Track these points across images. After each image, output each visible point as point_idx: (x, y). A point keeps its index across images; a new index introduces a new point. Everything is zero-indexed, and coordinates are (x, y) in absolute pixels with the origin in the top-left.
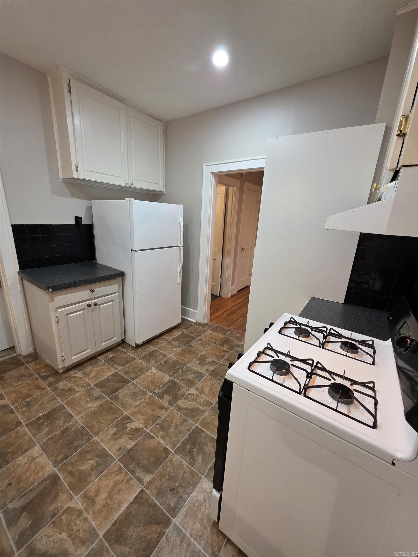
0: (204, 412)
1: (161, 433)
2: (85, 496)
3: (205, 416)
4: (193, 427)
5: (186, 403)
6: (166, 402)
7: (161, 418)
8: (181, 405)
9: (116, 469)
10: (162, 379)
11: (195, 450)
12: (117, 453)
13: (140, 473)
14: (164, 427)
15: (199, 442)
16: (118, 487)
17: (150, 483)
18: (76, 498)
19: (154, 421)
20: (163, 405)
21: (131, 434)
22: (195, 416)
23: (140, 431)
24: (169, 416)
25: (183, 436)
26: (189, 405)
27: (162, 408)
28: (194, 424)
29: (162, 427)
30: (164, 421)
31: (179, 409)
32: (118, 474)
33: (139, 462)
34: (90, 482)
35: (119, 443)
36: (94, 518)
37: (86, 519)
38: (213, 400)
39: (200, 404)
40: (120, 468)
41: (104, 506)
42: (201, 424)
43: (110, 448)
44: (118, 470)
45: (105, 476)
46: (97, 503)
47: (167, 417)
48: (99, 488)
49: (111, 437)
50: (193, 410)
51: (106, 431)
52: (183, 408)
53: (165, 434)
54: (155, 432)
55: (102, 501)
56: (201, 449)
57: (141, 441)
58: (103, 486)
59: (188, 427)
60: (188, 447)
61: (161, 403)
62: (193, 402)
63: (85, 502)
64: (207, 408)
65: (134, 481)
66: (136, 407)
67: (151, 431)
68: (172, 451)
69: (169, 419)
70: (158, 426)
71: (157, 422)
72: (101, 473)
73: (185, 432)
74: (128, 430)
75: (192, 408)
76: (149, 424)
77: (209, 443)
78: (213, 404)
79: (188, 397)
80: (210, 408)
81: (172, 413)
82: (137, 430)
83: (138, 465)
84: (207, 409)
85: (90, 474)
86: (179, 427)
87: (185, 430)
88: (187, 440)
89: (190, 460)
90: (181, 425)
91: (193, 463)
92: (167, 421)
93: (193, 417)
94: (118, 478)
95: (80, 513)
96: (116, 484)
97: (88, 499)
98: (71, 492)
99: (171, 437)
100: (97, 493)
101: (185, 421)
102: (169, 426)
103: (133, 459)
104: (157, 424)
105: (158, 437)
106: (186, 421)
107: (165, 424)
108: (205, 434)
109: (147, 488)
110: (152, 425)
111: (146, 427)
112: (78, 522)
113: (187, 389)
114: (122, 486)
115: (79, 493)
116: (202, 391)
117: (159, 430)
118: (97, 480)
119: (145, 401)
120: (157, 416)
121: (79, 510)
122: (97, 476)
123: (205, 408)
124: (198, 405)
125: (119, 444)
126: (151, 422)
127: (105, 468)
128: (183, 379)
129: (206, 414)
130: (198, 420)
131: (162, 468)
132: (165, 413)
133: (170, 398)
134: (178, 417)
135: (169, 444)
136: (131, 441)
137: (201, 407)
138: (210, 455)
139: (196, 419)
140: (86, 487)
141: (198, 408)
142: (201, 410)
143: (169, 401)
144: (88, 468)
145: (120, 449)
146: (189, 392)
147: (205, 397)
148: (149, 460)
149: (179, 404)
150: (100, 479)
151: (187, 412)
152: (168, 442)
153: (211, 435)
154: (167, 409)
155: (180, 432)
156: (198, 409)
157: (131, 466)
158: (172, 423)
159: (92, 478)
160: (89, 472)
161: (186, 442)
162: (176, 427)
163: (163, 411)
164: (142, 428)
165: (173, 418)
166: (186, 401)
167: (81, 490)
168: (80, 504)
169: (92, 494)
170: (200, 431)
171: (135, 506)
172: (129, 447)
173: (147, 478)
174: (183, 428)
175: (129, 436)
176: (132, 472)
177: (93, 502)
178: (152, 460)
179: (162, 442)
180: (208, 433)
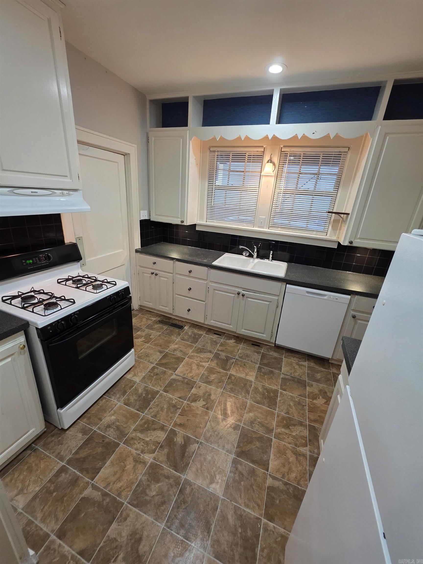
0: (134, 430)
1: (174, 402)
2: (203, 366)
3: (134, 425)
4: (146, 412)
5: (157, 436)
6: (179, 433)
7: (179, 415)
8: (162, 433)
9: (195, 378)
10: (198, 471)
11: (144, 395)
13: (179, 378)
14: (173, 407)
15: (141, 401)
18: (207, 365)
19: (184, 410)
20: (182, 429)
21: (198, 397)
22: (145, 423)
23: (192, 400)
24: (171, 418)
25: (155, 403)
26: (152, 434)
27: (181, 425)
28: (145, 414)
29: (174, 406)
30: (175, 413)
31: (162, 428)
32: (192, 376)
33: (182, 383)
36: (193, 361)
37: (196, 361)
38: (122, 449)
39: (139, 439)
40: (192, 378)
41: (191, 365)
42: (138, 416)
43: (206, 387)
45: (199, 374)
47: (173, 417)
48: (199, 370)
50: (148, 429)
52: (159, 429)
53: (171, 402)
54: (179, 402)
55: (193, 366)
56: (139, 397)
57: (187, 395)
58: (197, 371)
59: (151, 410)
60: (150, 396)
61: (184, 431)
62: (148, 439)
64: (131, 436)
65: (181, 375)
66: (207, 420)
67: (183, 402)
68: (161, 392)
69: (171, 415)
70: (179, 407)
71: (180, 411)
73: (154, 406)
74: (202, 399)
75: (149, 432)
76: (187, 407)
77: (132, 402)
78: (124, 443)
79: (155, 446)
80: (128, 435)
81: (169, 421)
82: (195, 401)
83: (182, 382)
84: (132, 433)
86: (160, 410)
87: (154, 408)
88: (151, 401)
89: (147, 389)
90: (158, 412)
91: (145, 388)
92: (171, 413)
93: (147, 422)
96: (190, 372)
97: (200, 366)
98: (212, 367)
99: (165, 400)
100: (198, 368)
101: (155, 416)
102: (168, 408)
103: (187, 384)
104: (180, 408)
105: (175, 399)
106: (153, 416)
107: (172, 409)
108: (135, 408)
109: (172, 373)
110: (184, 406)
111: (188, 404)
112: (199, 360)
113: (158, 459)
114: (187, 372)
116: (138, 461)
117: (177, 404)
118: (202, 372)
119: (202, 430)
120: (183, 416)
121: (202, 362)
122: (204, 373)
123: (134, 434)
124: (142, 437)
126: (186, 409)
128: (167, 480)
129: (133, 427)
130: (142, 419)
131: (166, 382)
132: (176, 421)
133: (176, 439)
134: (162, 418)
135: (165, 395)
136: (195, 393)
137: (139, 435)
138: (132, 394)
139: (144, 420)
140: (205, 369)
141: (142, 433)
142: (138, 432)
143: (176, 434)
145: (199, 387)
146: (154, 455)
147: (134, 451)
148: (176, 385)
149: (164, 433)
151: (153, 426)
152: (166, 397)
153: (130, 408)
154: (176, 425)
155: (158, 405)
156: (142, 431)
157: (187, 380)
158: (167, 412)
161: (152, 399)
162: (162, 409)
163: (179, 422)
164: (191, 403)
165: (167, 416)
166: (157, 439)
167: (207, 368)
170: (139, 409)
171: (175, 367)
172: (194, 389)
173: (174, 377)
174: (156, 410)
175: (198, 396)
176: (184, 378)
177: (197, 365)
178: (174, 385)
179: (171, 396)
180: (132, 409)
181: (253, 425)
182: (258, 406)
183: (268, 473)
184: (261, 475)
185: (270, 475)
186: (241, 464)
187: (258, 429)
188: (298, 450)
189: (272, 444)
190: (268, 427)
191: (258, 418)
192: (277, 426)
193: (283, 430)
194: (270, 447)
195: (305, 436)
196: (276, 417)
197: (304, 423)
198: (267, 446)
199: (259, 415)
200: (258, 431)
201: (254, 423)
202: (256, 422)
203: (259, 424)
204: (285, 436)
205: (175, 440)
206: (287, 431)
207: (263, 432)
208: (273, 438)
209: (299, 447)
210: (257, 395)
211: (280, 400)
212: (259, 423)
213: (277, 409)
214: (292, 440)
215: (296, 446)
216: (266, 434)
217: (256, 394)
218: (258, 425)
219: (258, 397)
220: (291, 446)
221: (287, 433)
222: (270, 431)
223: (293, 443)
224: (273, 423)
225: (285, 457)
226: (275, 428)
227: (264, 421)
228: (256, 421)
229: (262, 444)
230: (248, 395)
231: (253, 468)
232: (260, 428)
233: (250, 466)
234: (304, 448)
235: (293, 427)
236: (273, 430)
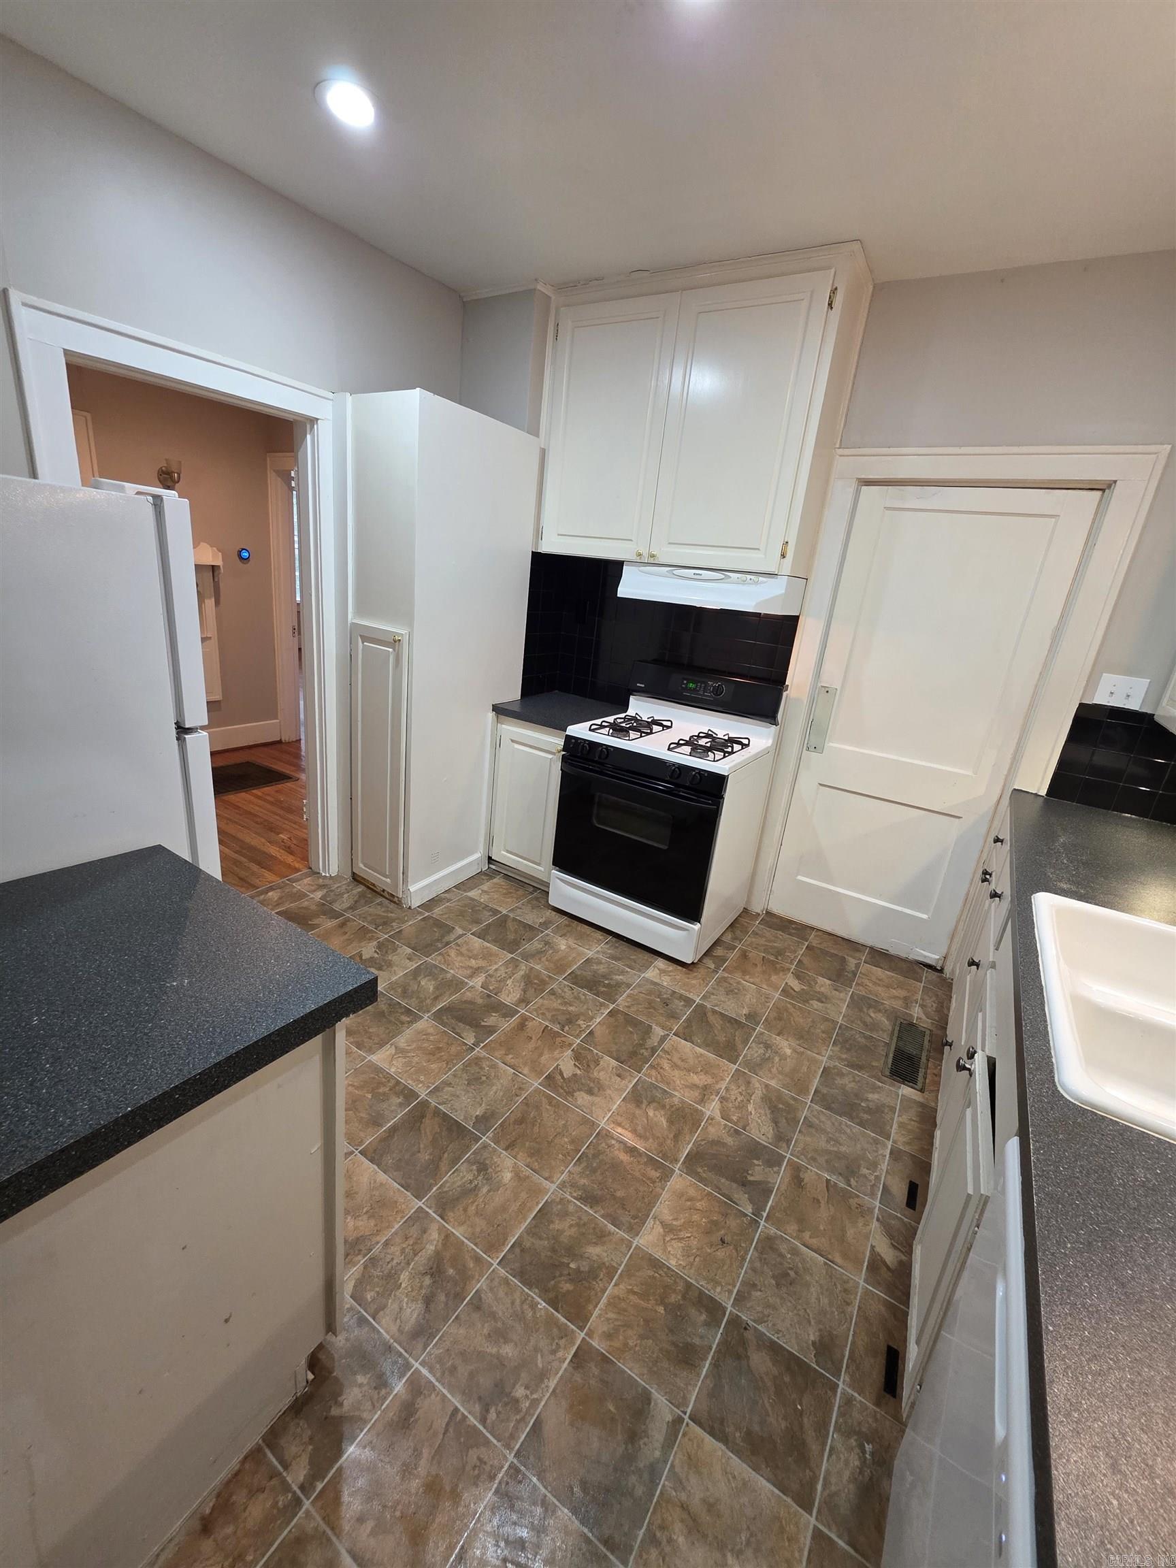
0: (532, 969)
2: (702, 1100)
3: (543, 969)
4: (566, 983)
6: (506, 1021)
7: (547, 1026)
8: (515, 999)
9: (653, 1073)
11: (607, 982)
12: (629, 1078)
13: (654, 1040)
14: (568, 1020)
15: (592, 977)
16: (679, 1063)
17: (663, 1028)
18: (708, 1113)
19: (556, 1034)
21: (588, 1066)
22: (542, 981)
23: (580, 1053)
24: (543, 1014)
25: (584, 995)
26: (517, 988)
27: (522, 1025)
28: (560, 982)
30: (554, 1020)
31: (524, 1000)
32: (661, 1068)
33: (637, 1045)
34: (683, 1102)
35: (608, 1079)
36: (722, 1080)
37: (727, 1089)
38: (503, 956)
39: (513, 973)
40: (652, 1067)
41: (706, 1073)
42: (559, 973)
44: (656, 1068)
45: (668, 1084)
46: (706, 1083)
47: (544, 1017)
48: (687, 1086)
49: (596, 1096)
50: (529, 984)
51: (585, 1110)
52: (524, 996)
53: (582, 1018)
54: (581, 1031)
55: (701, 1077)
56: (604, 976)
57: (599, 1048)
58: (682, 1082)
59: (567, 989)
60: (603, 989)
61: (508, 1029)
62: (510, 982)
63: (709, 1099)
64: (522, 965)
65: (666, 1045)
66: (520, 1070)
67: (577, 1036)
68: (612, 1006)
69: (549, 1014)
70: (567, 1028)
71: (557, 1030)
72: (665, 1091)
73: (577, 993)
74: (579, 1072)
75: (523, 985)
76: (563, 1041)
77: (592, 968)
78: (512, 958)
79: (494, 989)
80: (525, 962)
81: (536, 1010)
82: (577, 1057)
83: (641, 1045)
84: (526, 966)
85: (672, 1106)
86: (567, 1001)
87: (573, 993)
88: (590, 990)
89: (623, 987)
90: (563, 998)
91: (627, 984)
92: (554, 1015)
93: (544, 984)
94: (666, 1065)
95: (723, 1099)
96: (675, 1066)
97: (705, 1095)
98: (702, 1124)
99: (589, 1010)
100: (694, 1086)
101: (553, 993)
103: (633, 1054)
104: (563, 1030)
105: (589, 1026)
106: (554, 991)
107: (562, 1018)
108: (577, 970)
109: (671, 1029)
110: (566, 1036)
111: (570, 1045)
112: (733, 1097)
114: (675, 1059)
115: (701, 1111)
116: (478, 970)
117: (575, 1026)
118: (676, 1093)
119: (500, 1057)
120: (543, 1032)
121: (721, 1102)
122: (672, 1096)
123: (524, 968)
124: (515, 976)
125: (610, 1078)
126: (559, 1039)
127: (656, 1087)
129: (537, 967)
130: (551, 977)
131: (641, 1016)
134: (546, 1002)
135: (602, 1011)
136: (601, 1063)
137: (521, 973)
138: (613, 968)
139: (548, 980)
140: (691, 1105)
141: (522, 976)
142: (527, 973)
144: (662, 1113)
145: (619, 1076)
147: (494, 967)
148: (631, 1032)
149: (513, 1002)
150: (675, 1090)
151: (533, 990)
152: (596, 1012)
153: (579, 964)
154: (524, 1019)
155: (578, 998)
156: (526, 976)
157: (646, 1054)
158: (558, 1010)
159: (676, 1101)
160: (669, 1109)
162: (567, 1004)
163: (531, 1024)
165: (548, 1008)
166: (505, 992)
167: (697, 1110)
168: (714, 1103)
169: (696, 1094)
170: (573, 975)
171: (695, 1039)
172: (614, 1063)
173: (658, 1031)
174: (568, 995)
175: (592, 1066)
176: (654, 1050)
177: (705, 1088)
179: (598, 1020)
181: (474, 1167)
182: (530, 1210)
183: (357, 1150)
184: (362, 1135)
185: (352, 1153)
186: (400, 1105)
187: (459, 1175)
188: (360, 1257)
189: (409, 1194)
190: (454, 1207)
191: (489, 1191)
192: (448, 1236)
193: (431, 1248)
194: (403, 1182)
195: (382, 1313)
196: (478, 1250)
197: (420, 1346)
198: (410, 1178)
199: (498, 1199)
200: (453, 1173)
201: (479, 1171)
202: (480, 1178)
203: (473, 1185)
204: (411, 1243)
205: (494, 1014)
206: (422, 1259)
207: (448, 1185)
208: (420, 1204)
209: (365, 1267)
210: (571, 1226)
211: (533, 1306)
212: (476, 1186)
213: (502, 1272)
214: (392, 1259)
215: (370, 1259)
216: (437, 1190)
217: (578, 1225)
218: (471, 1182)
219: (564, 1228)
220: (378, 1243)
221: (416, 1255)
222: (444, 1205)
223: (382, 1255)
224: (462, 1229)
225: (365, 1210)
226: (446, 1225)
227: (476, 1203)
228: (485, 1182)
229: (418, 1168)
230: (575, 1195)
231: (381, 1126)
232: (460, 1183)
233: (389, 1121)
234: (353, 1282)
235: (424, 1291)
236: (443, 1218)
